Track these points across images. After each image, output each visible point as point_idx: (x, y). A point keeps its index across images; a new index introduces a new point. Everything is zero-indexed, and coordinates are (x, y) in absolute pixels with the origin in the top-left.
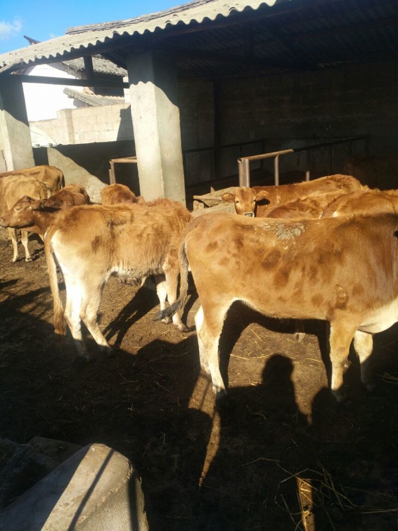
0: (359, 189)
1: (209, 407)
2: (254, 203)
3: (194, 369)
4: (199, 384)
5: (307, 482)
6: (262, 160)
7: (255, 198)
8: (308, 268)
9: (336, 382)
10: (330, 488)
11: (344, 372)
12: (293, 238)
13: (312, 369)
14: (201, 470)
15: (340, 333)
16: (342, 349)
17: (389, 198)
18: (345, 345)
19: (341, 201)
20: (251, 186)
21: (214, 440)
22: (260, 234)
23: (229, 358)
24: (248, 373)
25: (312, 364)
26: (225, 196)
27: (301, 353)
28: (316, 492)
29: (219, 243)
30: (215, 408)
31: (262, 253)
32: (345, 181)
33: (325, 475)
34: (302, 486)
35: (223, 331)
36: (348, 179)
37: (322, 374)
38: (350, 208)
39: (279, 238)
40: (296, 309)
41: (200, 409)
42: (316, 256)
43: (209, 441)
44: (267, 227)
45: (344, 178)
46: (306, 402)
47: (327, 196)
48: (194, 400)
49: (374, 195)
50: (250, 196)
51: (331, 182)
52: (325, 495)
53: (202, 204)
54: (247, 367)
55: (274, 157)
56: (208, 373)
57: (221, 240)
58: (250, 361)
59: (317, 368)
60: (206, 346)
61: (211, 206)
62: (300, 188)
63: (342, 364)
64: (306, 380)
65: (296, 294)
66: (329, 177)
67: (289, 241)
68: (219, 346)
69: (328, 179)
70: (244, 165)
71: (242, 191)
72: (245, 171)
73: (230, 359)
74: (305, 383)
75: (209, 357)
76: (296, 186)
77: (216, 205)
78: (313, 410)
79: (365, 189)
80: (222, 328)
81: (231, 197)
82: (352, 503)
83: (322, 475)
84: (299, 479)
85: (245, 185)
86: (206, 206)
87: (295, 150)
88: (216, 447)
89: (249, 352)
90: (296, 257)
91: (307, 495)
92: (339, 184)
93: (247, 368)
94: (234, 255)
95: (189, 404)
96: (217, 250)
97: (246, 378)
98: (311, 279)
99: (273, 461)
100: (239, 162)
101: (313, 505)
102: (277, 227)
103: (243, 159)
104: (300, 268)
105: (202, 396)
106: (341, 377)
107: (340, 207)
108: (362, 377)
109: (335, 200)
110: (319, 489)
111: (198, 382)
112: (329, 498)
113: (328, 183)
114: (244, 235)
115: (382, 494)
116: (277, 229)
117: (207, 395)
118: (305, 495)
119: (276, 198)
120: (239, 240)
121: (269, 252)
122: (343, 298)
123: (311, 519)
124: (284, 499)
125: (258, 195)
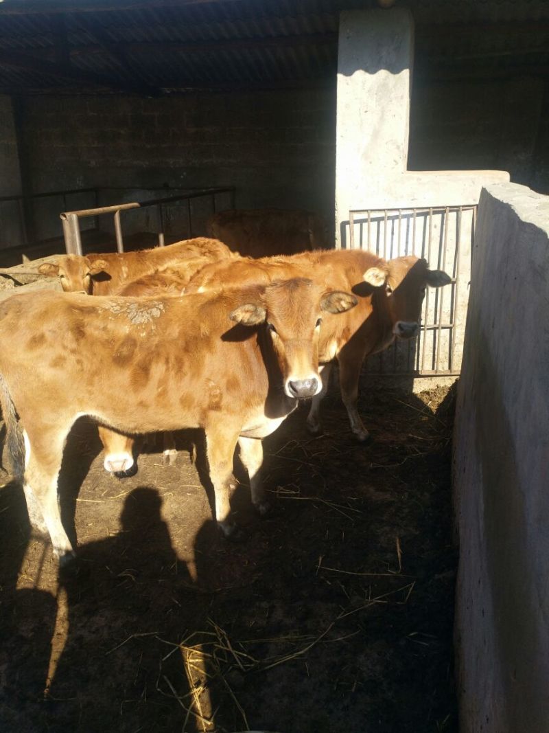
0: (228, 257)
1: (49, 582)
2: (88, 277)
3: (21, 530)
4: (31, 552)
5: (196, 650)
6: (97, 216)
7: (87, 270)
8: (172, 360)
9: (222, 509)
10: (225, 648)
11: (230, 495)
12: (151, 319)
13: (190, 499)
14: (46, 677)
15: (218, 443)
16: (224, 464)
17: (263, 267)
18: (226, 458)
19: (206, 272)
20: (84, 253)
21: (61, 628)
22: (107, 318)
23: (75, 504)
24: (103, 520)
25: (189, 493)
26: (42, 268)
27: (174, 479)
28: (209, 660)
29: (48, 335)
30: (59, 580)
31: (112, 344)
32: (209, 246)
33: (218, 633)
34: (191, 656)
35: (62, 465)
36: (214, 243)
37: (203, 503)
38: (219, 281)
39: (133, 321)
40: (162, 417)
41: (35, 587)
42: (181, 343)
43: (54, 631)
44: (116, 308)
45: (208, 242)
46: (186, 545)
47: (190, 266)
48: (25, 576)
49: (247, 264)
50: (81, 268)
51: (193, 247)
52: (221, 659)
53: (11, 280)
54: (102, 513)
55: (114, 213)
56: (43, 531)
57: (50, 331)
58: (105, 503)
59: (195, 496)
60: (38, 493)
61: (25, 284)
62: (152, 255)
63: (227, 485)
64: (183, 515)
65: (160, 395)
66: (190, 241)
67: (146, 324)
68: (58, 489)
69: (188, 244)
70: (71, 223)
71: (69, 260)
72: (73, 232)
73: (77, 506)
74: (183, 520)
75: (43, 508)
76: (148, 253)
77: (34, 281)
78: (196, 553)
79: (236, 257)
80: (60, 462)
81: (53, 268)
82: (253, 659)
83: (214, 634)
84: (186, 648)
85: (75, 252)
86: (17, 284)
87: (142, 205)
88: (65, 637)
89: (103, 491)
90: (157, 346)
91: (198, 666)
92: (203, 250)
93: (102, 515)
94: (73, 351)
95: (18, 583)
96: (45, 345)
97: (101, 528)
98: (176, 374)
99: (151, 635)
100: (63, 218)
101: (207, 676)
102: (128, 308)
103: (68, 214)
104: (163, 360)
105: (38, 567)
106: (227, 501)
107: (206, 281)
108: (253, 496)
109: (198, 272)
110: (212, 655)
111: (30, 548)
112: (226, 661)
113: (189, 249)
114: (85, 320)
115: (286, 637)
116: (128, 311)
117: (45, 565)
118: (195, 668)
119: (122, 271)
120: (78, 328)
121: (121, 342)
122: (217, 396)
123: (206, 697)
124: (168, 682)
125: (94, 266)
